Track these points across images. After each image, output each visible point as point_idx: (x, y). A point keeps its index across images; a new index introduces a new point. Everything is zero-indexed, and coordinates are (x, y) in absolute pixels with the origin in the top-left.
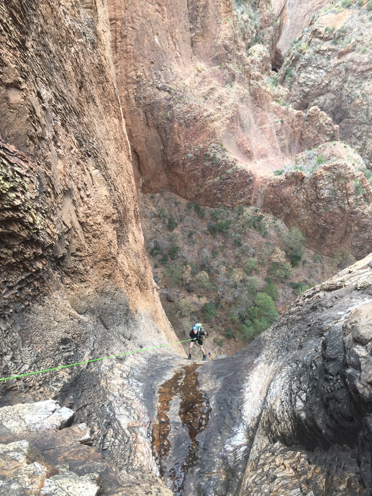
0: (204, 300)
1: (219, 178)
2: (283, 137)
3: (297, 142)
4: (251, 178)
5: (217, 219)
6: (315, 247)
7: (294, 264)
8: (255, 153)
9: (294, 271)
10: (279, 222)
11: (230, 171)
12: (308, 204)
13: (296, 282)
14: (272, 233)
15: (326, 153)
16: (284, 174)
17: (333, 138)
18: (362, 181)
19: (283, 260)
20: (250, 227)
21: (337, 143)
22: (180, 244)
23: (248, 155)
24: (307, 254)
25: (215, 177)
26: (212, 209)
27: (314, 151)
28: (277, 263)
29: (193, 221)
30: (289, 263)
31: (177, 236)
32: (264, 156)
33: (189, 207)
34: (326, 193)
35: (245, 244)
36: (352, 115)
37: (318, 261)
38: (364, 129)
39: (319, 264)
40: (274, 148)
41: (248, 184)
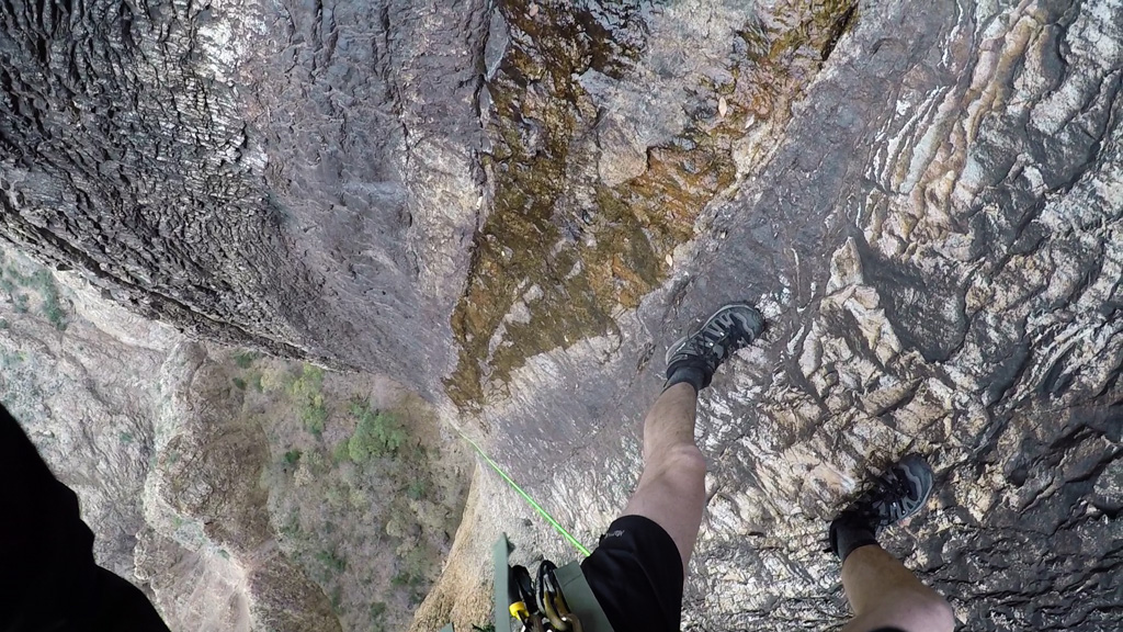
0: (414, 505)
1: (285, 611)
2: (189, 582)
3: (183, 564)
4: (253, 577)
5: (327, 571)
6: (264, 450)
7: (298, 455)
8: (228, 597)
9: (305, 449)
10: (271, 507)
11: (268, 607)
12: (227, 495)
13: (312, 437)
14: (287, 504)
15: (166, 523)
16: (221, 548)
17: (150, 531)
18: (163, 463)
19: (302, 468)
20: (302, 531)
21: (148, 520)
22: (386, 583)
23: (235, 603)
24: (277, 451)
25: (287, 616)
26: (322, 586)
27: (176, 537)
28: (312, 471)
29: (352, 593)
30: (300, 460)
31: (382, 594)
32: (222, 584)
33: (343, 611)
34: (203, 487)
35: (322, 519)
36: (119, 530)
37: (275, 435)
38: (122, 507)
39: (277, 431)
40: (206, 582)
41: (262, 574)
